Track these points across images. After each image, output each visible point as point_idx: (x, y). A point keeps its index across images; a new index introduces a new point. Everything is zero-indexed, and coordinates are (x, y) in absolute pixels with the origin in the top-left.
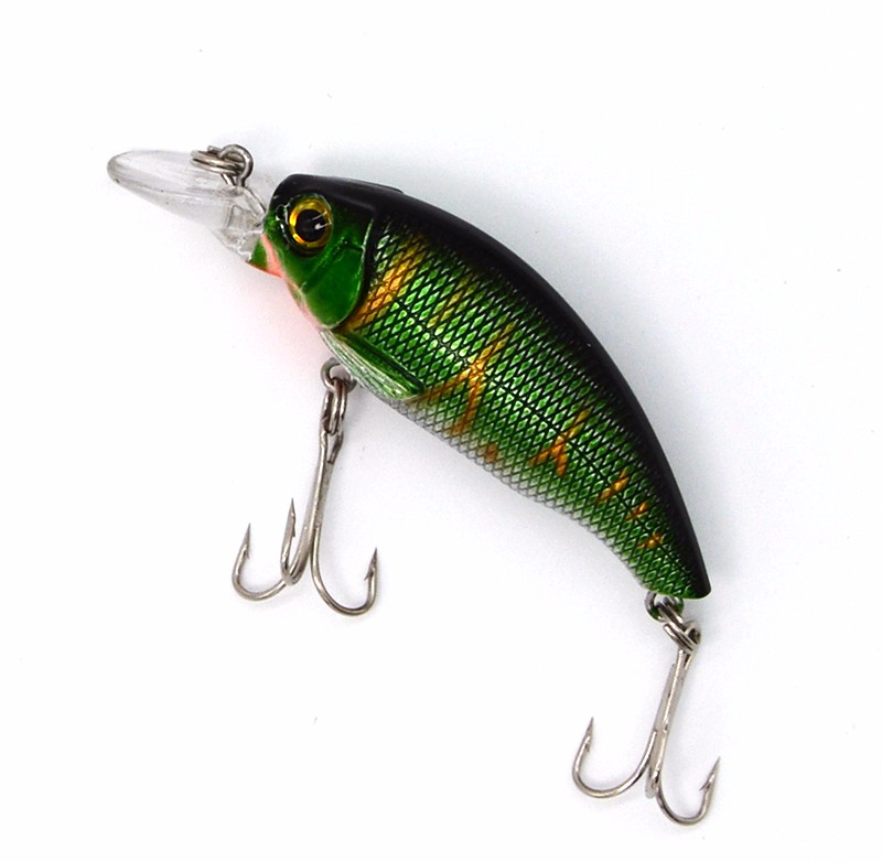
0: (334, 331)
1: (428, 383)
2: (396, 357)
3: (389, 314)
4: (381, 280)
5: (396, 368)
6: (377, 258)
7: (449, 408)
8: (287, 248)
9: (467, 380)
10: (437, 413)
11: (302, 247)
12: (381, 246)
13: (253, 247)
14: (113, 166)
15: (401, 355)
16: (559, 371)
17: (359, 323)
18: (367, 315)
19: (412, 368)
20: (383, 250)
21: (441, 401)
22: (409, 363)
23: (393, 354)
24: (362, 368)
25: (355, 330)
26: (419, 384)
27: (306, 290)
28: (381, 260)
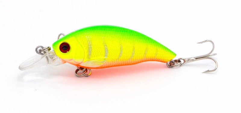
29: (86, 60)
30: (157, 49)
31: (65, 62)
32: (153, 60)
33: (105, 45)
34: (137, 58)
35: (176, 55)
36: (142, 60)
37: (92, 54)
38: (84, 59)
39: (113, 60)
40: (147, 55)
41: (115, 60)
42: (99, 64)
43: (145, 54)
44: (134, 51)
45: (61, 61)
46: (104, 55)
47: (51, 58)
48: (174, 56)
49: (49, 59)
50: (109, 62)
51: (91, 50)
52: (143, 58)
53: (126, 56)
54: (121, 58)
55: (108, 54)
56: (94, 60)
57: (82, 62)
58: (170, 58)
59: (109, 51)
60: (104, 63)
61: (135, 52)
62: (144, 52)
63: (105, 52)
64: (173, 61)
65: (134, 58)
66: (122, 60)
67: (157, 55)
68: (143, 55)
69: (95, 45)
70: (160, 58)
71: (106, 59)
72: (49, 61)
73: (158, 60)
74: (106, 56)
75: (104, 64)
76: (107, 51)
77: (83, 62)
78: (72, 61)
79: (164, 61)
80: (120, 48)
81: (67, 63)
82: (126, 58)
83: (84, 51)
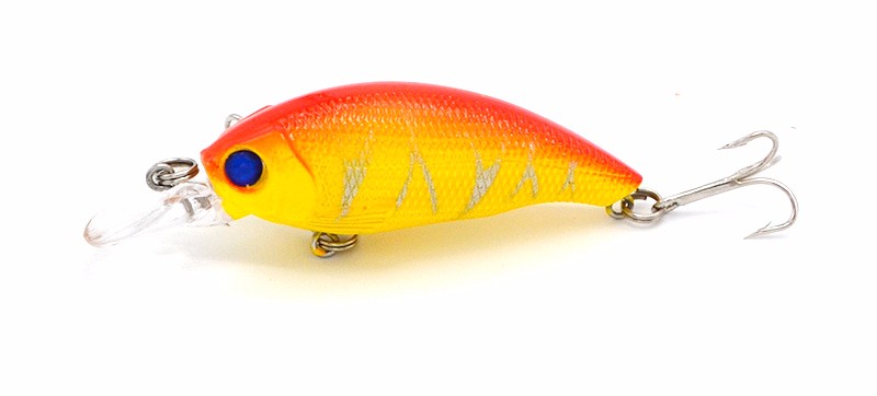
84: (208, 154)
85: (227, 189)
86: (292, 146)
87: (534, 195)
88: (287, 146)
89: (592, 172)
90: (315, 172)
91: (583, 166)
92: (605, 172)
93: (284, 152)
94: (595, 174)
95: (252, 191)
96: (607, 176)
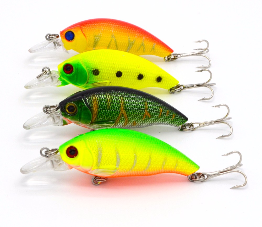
0: (90, 124)
1: (115, 119)
2: (106, 119)
3: (99, 113)
4: (93, 108)
5: (107, 121)
6: (89, 104)
7: (122, 121)
8: (70, 116)
9: (122, 113)
10: (120, 124)
11: (73, 114)
12: (88, 102)
13: (62, 121)
14: (24, 127)
15: (107, 118)
16: (136, 99)
17: (94, 119)
18: (95, 116)
19: (110, 119)
20: (89, 102)
21: (119, 121)
22: (109, 118)
23: (105, 119)
24: (100, 127)
25: (94, 121)
26: (113, 121)
27: (80, 121)
28: (90, 104)
29: (95, 168)
30: (177, 161)
31: (71, 167)
32: (172, 172)
33: (117, 153)
34: (153, 169)
35: (199, 167)
36: (160, 171)
37: (102, 162)
38: (92, 167)
39: (126, 170)
40: (165, 167)
41: (128, 170)
42: (109, 173)
43: (163, 165)
44: (150, 161)
45: (67, 167)
46: (115, 164)
47: (56, 163)
48: (197, 169)
49: (55, 163)
50: (121, 172)
51: (101, 158)
52: (160, 169)
53: (141, 167)
54: (135, 168)
55: (120, 163)
56: (103, 168)
57: (90, 170)
58: (192, 170)
59: (121, 160)
60: (115, 172)
61: (152, 163)
62: (162, 164)
63: (117, 160)
64: (196, 174)
65: (150, 169)
66: (136, 171)
67: (177, 168)
68: (160, 167)
69: (106, 152)
70: (180, 171)
71: (118, 169)
72: (54, 165)
73: (178, 172)
74: (117, 165)
75: (116, 174)
76: (119, 159)
77: (92, 170)
78: (79, 168)
79: (186, 174)
80: (134, 158)
81: (73, 169)
82: (140, 168)
83: (93, 158)
84: (62, 33)
85: (65, 41)
86: (82, 30)
87: (144, 51)
88: (81, 30)
89: (160, 47)
90: (87, 38)
91: (157, 45)
92: (163, 48)
93: (80, 32)
94: (160, 48)
95: (71, 42)
96: (164, 49)
